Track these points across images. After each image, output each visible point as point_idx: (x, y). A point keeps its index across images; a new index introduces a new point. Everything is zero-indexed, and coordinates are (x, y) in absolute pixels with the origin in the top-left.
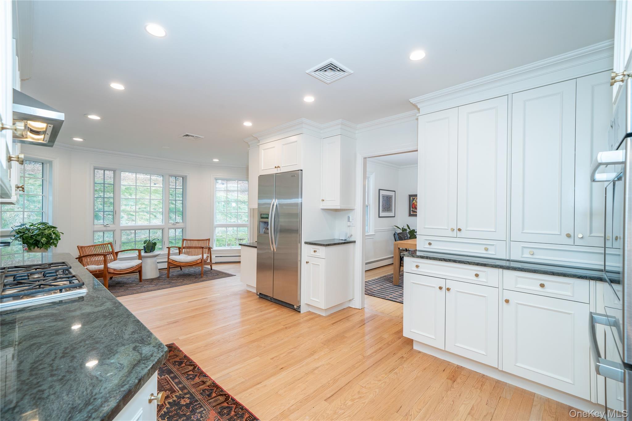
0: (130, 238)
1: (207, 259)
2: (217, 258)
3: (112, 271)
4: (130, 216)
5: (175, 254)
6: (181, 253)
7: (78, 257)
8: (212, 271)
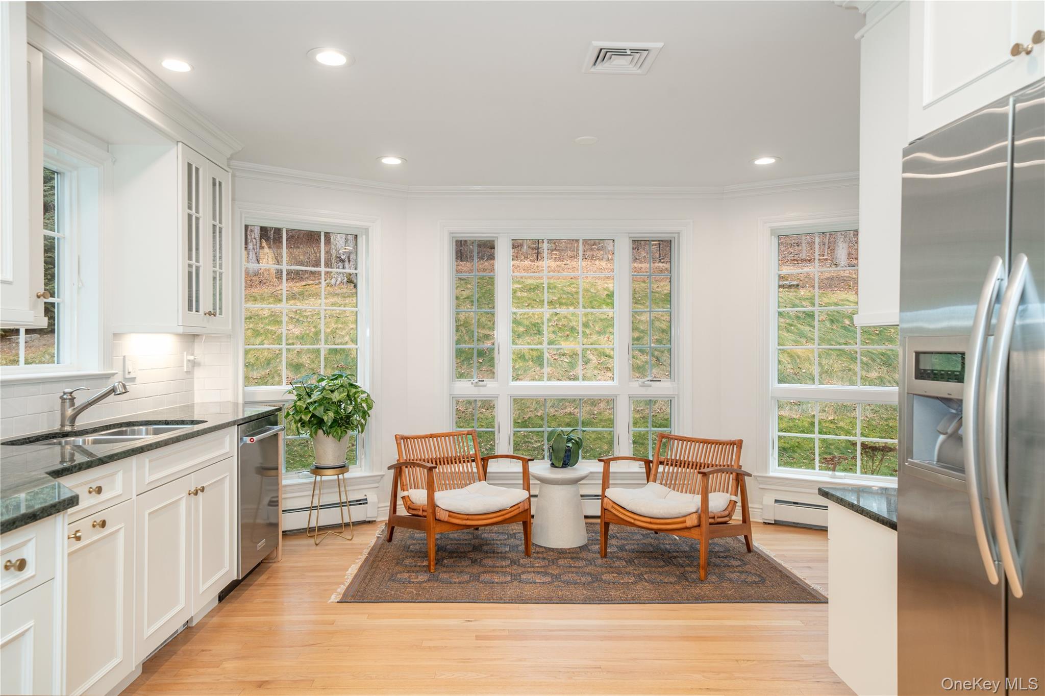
0: (596, 412)
1: (727, 513)
2: (778, 505)
3: (443, 516)
4: (603, 359)
5: (630, 481)
6: (651, 477)
7: (396, 463)
8: (749, 556)
